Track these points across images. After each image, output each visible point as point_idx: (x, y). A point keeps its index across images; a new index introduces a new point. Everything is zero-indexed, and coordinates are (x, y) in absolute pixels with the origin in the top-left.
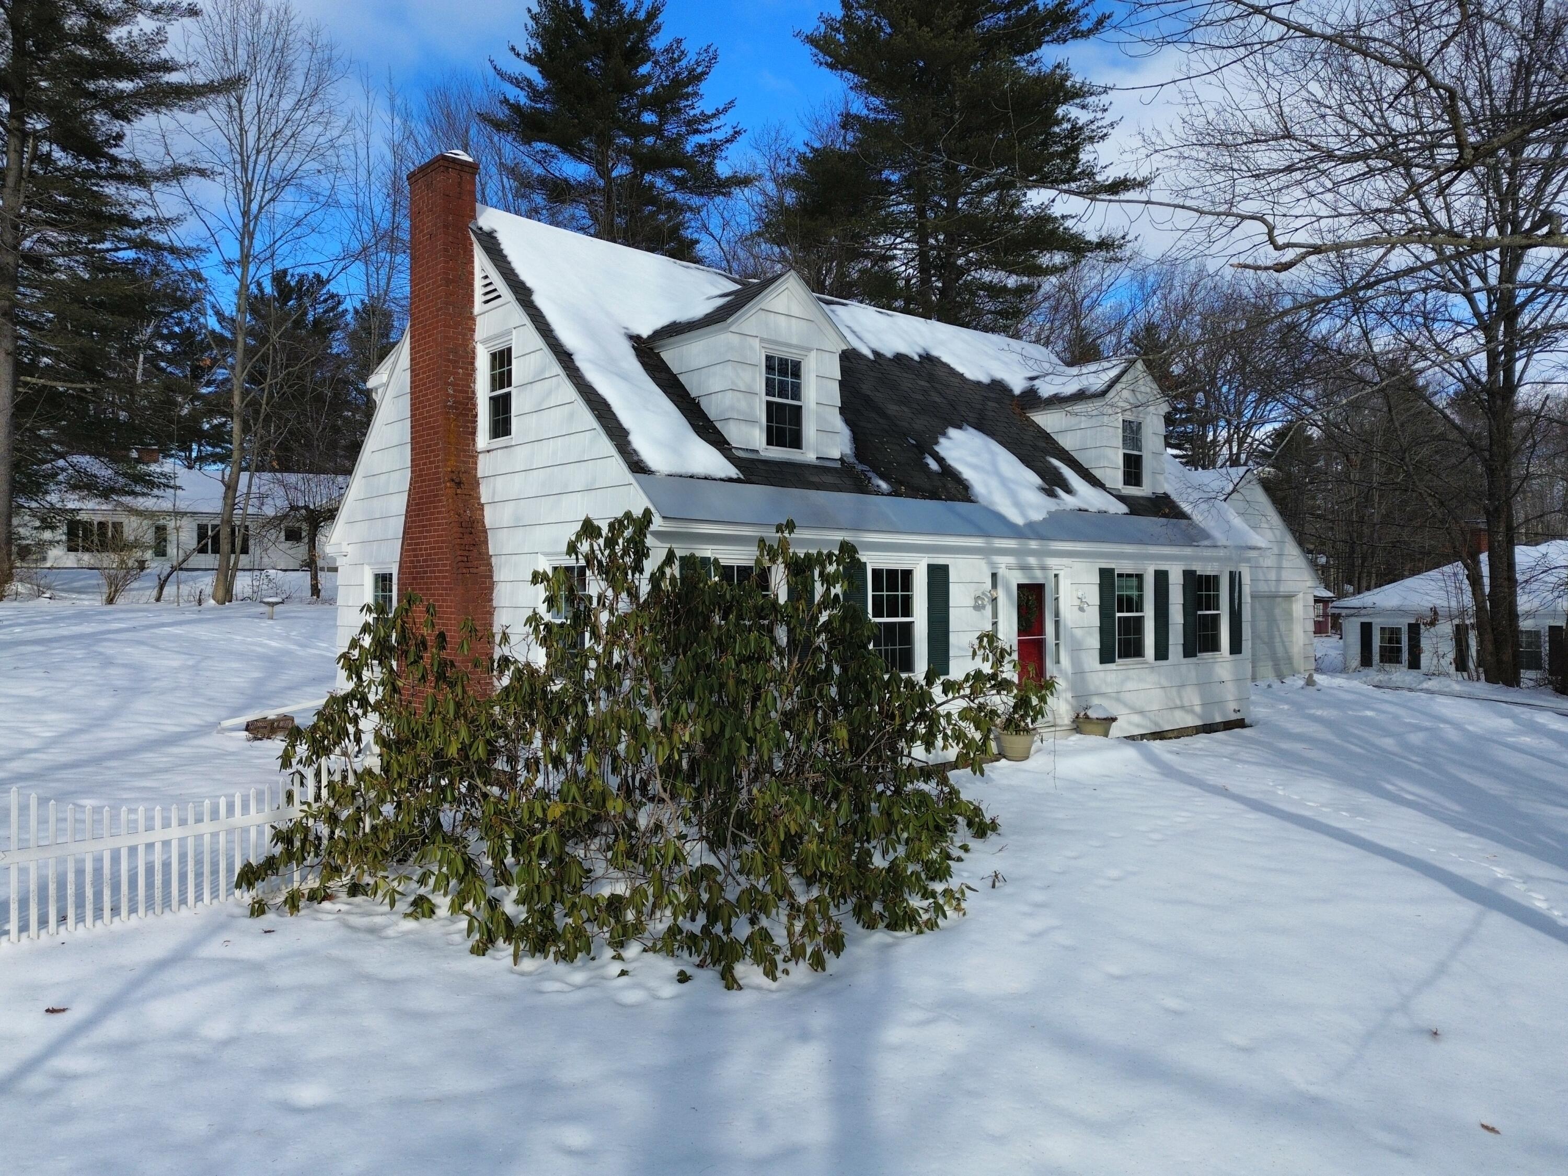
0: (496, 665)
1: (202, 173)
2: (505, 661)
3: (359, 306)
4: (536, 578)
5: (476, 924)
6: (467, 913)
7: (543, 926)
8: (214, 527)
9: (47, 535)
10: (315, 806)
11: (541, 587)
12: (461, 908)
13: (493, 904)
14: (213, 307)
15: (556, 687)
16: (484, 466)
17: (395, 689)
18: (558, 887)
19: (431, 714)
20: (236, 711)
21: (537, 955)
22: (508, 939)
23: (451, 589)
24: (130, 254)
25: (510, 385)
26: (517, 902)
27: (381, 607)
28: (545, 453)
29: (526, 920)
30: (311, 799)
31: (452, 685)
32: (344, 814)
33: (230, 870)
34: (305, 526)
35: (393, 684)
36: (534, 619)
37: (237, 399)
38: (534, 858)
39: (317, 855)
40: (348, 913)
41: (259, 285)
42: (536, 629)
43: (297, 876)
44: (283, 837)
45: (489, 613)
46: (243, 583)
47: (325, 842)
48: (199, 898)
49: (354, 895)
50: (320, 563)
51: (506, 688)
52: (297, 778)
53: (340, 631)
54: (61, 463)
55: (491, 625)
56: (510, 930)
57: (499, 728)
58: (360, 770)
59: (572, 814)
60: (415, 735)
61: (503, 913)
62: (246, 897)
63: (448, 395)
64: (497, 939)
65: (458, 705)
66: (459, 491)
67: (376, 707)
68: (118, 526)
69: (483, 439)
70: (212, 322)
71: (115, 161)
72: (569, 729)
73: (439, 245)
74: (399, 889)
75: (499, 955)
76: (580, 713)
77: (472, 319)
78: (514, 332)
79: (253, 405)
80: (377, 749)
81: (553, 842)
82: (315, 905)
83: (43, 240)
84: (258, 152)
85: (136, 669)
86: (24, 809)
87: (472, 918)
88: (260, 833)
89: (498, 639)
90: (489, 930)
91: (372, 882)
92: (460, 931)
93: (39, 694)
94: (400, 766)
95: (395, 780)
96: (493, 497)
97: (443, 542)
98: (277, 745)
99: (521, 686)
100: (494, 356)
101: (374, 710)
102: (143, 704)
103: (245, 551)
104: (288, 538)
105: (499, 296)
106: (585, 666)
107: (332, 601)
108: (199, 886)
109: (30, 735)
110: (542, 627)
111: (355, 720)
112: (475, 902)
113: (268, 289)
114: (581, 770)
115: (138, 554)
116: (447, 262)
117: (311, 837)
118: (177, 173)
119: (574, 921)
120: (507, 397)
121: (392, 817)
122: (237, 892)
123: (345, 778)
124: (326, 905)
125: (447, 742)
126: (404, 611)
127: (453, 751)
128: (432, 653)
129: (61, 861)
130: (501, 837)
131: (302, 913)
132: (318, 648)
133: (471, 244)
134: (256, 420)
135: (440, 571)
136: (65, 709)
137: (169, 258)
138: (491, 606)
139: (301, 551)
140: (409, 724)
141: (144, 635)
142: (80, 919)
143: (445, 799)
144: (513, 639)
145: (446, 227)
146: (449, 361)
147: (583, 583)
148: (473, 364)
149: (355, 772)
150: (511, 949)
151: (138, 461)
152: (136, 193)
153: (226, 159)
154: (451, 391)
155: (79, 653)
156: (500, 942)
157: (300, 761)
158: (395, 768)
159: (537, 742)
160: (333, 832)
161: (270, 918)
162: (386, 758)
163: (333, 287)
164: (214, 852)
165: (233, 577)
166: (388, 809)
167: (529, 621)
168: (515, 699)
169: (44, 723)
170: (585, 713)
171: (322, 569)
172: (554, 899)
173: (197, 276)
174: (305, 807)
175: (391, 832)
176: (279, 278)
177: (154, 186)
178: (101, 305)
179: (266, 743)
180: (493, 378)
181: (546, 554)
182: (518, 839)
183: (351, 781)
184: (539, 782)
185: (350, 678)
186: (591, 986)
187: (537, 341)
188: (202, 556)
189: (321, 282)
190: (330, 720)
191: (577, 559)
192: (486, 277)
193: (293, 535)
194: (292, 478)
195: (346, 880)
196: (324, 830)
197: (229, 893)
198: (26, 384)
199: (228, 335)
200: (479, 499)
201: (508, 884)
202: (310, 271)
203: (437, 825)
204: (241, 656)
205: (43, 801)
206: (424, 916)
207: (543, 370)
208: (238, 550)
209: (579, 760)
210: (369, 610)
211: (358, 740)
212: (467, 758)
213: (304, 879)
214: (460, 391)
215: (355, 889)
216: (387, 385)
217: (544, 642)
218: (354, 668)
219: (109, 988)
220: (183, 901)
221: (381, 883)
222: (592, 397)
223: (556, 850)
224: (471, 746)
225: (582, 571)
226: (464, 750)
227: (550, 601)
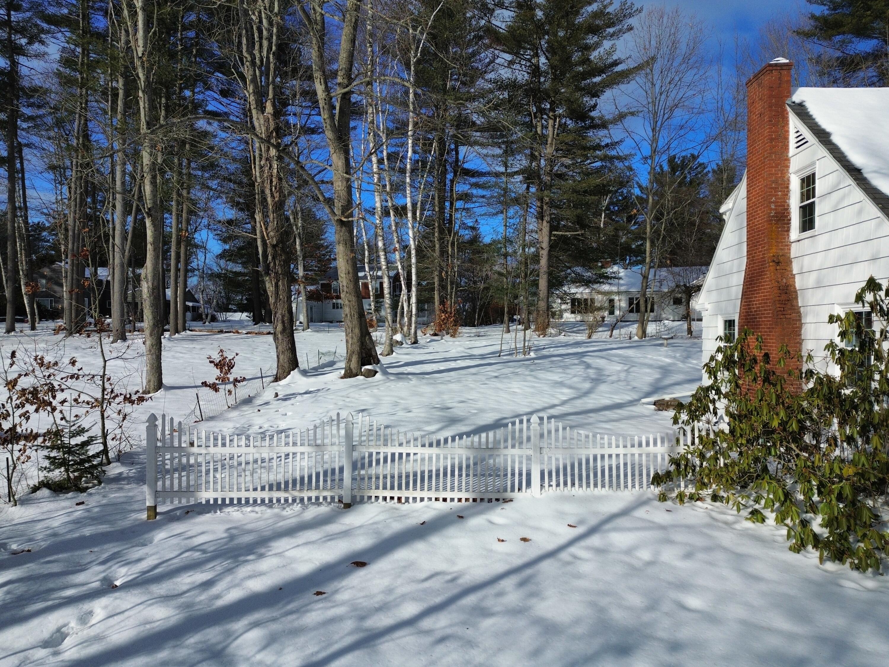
0: (804, 375)
1: (632, 114)
2: (810, 373)
3: (715, 168)
4: (832, 319)
5: (793, 533)
6: (787, 525)
7: (842, 544)
8: (637, 299)
9: (564, 307)
10: (692, 448)
11: (836, 325)
12: (782, 522)
13: (805, 523)
14: (637, 183)
15: (847, 392)
16: (794, 251)
17: (737, 386)
18: (852, 521)
19: (760, 401)
20: (648, 395)
21: (837, 562)
22: (815, 546)
23: (773, 328)
24: (599, 164)
25: (814, 196)
26: (822, 526)
27: (728, 338)
28: (840, 238)
29: (828, 538)
30: (689, 443)
31: (775, 385)
32: (708, 455)
33: (648, 475)
34: (684, 296)
35: (736, 383)
36: (831, 346)
37: (648, 229)
38: (834, 499)
39: (693, 475)
40: (712, 510)
41: (661, 166)
42: (833, 353)
43: (682, 484)
44: (675, 462)
45: (799, 343)
46: (651, 328)
47: (698, 469)
48: (633, 486)
49: (715, 501)
50: (692, 316)
51: (812, 389)
52: (682, 432)
53: (704, 353)
54: (569, 271)
55: (800, 351)
56: (817, 541)
57: (807, 414)
58: (717, 430)
59: (862, 475)
60: (751, 413)
61: (812, 530)
62: (656, 490)
63: (771, 209)
64: (807, 545)
65: (778, 397)
66: (778, 268)
67: (726, 396)
68: (592, 300)
69: (794, 233)
70: (637, 191)
71: (593, 119)
72: (859, 419)
73: (766, 119)
74: (742, 502)
75: (809, 555)
76: (867, 408)
77: (788, 160)
78: (817, 162)
79: (657, 233)
80: (727, 419)
81: (847, 491)
82: (693, 502)
83: (562, 165)
84: (661, 94)
85: (599, 370)
86: (557, 430)
87: (790, 529)
88: (663, 459)
89: (805, 359)
90: (802, 539)
91: (725, 495)
92: (782, 536)
93: (560, 380)
94: (741, 429)
95: (738, 438)
96: (802, 268)
97: (767, 299)
98: (671, 413)
99: (822, 389)
100: (803, 180)
101: (725, 397)
102: (603, 387)
103: (652, 311)
104: (675, 303)
105: (806, 142)
106: (871, 378)
107: (699, 337)
108: (633, 480)
109: (557, 398)
110: (837, 352)
111: (713, 401)
112: (792, 519)
113: (666, 168)
114: (870, 448)
115: (601, 313)
116: (771, 128)
117: (690, 465)
118: (621, 117)
119: (865, 546)
120: (812, 206)
121: (737, 460)
122: (652, 487)
123: (708, 434)
124: (699, 503)
125: (771, 419)
126: (743, 339)
127: (775, 424)
128: (761, 367)
129: (572, 457)
130: (809, 482)
131: (686, 505)
132: (691, 363)
133: (787, 113)
134: (658, 239)
135: (765, 317)
136: (570, 387)
137: (616, 162)
138: (800, 339)
139: (681, 309)
140: (746, 406)
141: (604, 353)
142: (581, 486)
143: (770, 453)
144: (816, 360)
145: (770, 107)
146: (772, 188)
147: (869, 323)
148: (788, 187)
149: (714, 431)
150: (817, 554)
151: (602, 267)
152: (602, 133)
153: (645, 103)
154: (773, 207)
155: (576, 362)
156: (810, 547)
157: (683, 422)
158: (738, 432)
159: (835, 426)
160: (702, 464)
161: (669, 503)
162: (732, 424)
163: (701, 160)
164: (641, 466)
165: (646, 325)
166: (734, 455)
167: (827, 347)
168: (818, 397)
169: (562, 394)
170: (871, 410)
171: (694, 320)
172: (849, 529)
173: (630, 169)
174: (686, 447)
175: (736, 468)
176: (671, 161)
177: (610, 126)
178: (585, 192)
179: (665, 413)
180: (802, 194)
181: (840, 304)
182: (821, 486)
183: (712, 436)
184: (837, 452)
185: (710, 377)
186: (881, 592)
187: (834, 165)
188: (631, 314)
189: (694, 157)
190: (699, 400)
191: (864, 306)
192: (798, 132)
193: (677, 302)
194: (677, 269)
195: (710, 491)
196: (697, 462)
197: (648, 486)
198: (554, 235)
199: (645, 196)
200: (792, 271)
201: (815, 513)
202: (688, 153)
203: (765, 469)
204: (650, 366)
205: (564, 429)
206: (758, 521)
207: (839, 183)
208: (649, 310)
209: (867, 441)
210: (721, 339)
211: (715, 413)
212: (784, 430)
213: (686, 486)
214: (780, 206)
215: (715, 498)
216: (731, 210)
217: (839, 361)
218: (712, 372)
219: (593, 521)
220: (626, 487)
221: (731, 497)
222: (877, 196)
223: (850, 497)
224: (787, 423)
225: (869, 314)
226: (783, 424)
227: (843, 335)
